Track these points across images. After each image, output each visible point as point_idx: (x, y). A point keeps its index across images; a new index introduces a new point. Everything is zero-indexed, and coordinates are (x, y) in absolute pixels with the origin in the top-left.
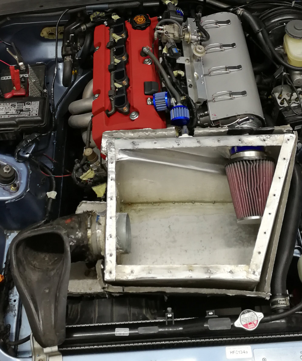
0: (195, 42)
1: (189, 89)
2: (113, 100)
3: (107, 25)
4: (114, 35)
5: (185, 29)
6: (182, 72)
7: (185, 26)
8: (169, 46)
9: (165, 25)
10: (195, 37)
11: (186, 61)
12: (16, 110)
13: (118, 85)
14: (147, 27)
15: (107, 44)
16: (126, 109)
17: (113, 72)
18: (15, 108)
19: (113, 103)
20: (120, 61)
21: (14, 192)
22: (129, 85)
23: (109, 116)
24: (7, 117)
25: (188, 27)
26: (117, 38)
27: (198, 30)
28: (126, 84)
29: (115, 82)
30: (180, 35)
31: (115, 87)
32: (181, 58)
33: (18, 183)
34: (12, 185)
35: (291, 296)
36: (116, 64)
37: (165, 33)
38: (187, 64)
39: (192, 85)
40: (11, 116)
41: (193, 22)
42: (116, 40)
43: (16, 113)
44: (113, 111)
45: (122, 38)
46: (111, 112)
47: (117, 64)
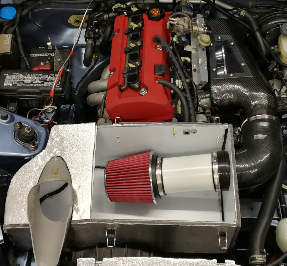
0: (201, 34)
1: (193, 73)
2: (126, 77)
3: (126, 15)
4: (132, 23)
5: (194, 22)
6: (189, 58)
7: (194, 20)
8: (179, 34)
9: (177, 17)
10: (202, 29)
11: (193, 50)
12: (41, 80)
13: (131, 66)
14: (162, 19)
15: (125, 30)
16: (136, 86)
17: (128, 54)
18: (40, 79)
19: (126, 79)
20: (135, 45)
21: (33, 150)
22: (141, 66)
23: (122, 91)
24: (32, 85)
25: (197, 22)
26: (134, 26)
27: (205, 25)
28: (138, 65)
29: (129, 62)
30: (189, 27)
31: (129, 67)
32: (188, 46)
33: (37, 143)
34: (32, 144)
35: (268, 254)
36: (131, 48)
37: (177, 24)
38: (193, 52)
39: (196, 70)
40: (36, 85)
41: (202, 17)
42: (133, 28)
43: (40, 83)
44: (125, 87)
45: (138, 26)
46: (124, 88)
47: (133, 47)
